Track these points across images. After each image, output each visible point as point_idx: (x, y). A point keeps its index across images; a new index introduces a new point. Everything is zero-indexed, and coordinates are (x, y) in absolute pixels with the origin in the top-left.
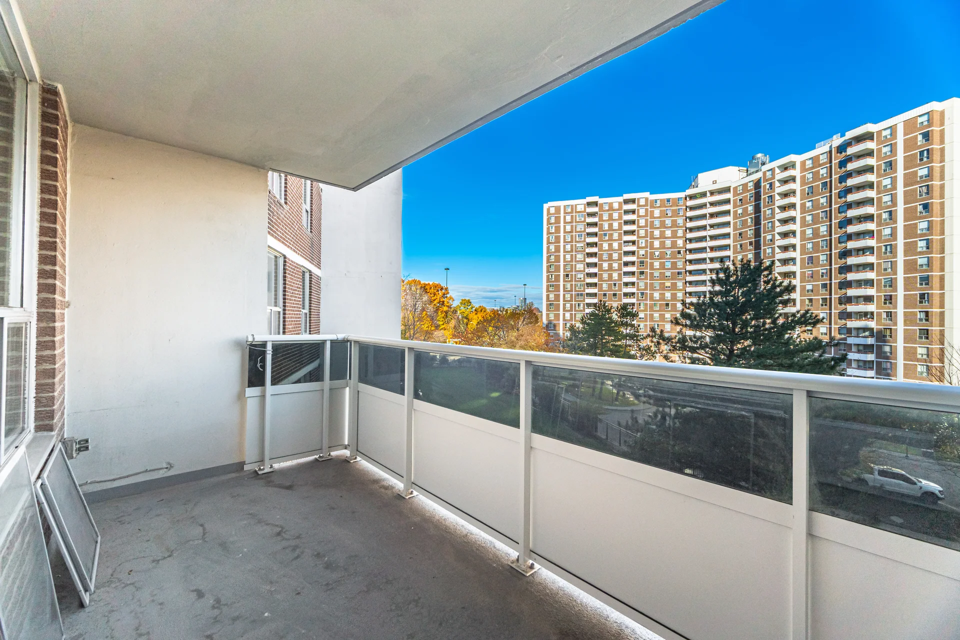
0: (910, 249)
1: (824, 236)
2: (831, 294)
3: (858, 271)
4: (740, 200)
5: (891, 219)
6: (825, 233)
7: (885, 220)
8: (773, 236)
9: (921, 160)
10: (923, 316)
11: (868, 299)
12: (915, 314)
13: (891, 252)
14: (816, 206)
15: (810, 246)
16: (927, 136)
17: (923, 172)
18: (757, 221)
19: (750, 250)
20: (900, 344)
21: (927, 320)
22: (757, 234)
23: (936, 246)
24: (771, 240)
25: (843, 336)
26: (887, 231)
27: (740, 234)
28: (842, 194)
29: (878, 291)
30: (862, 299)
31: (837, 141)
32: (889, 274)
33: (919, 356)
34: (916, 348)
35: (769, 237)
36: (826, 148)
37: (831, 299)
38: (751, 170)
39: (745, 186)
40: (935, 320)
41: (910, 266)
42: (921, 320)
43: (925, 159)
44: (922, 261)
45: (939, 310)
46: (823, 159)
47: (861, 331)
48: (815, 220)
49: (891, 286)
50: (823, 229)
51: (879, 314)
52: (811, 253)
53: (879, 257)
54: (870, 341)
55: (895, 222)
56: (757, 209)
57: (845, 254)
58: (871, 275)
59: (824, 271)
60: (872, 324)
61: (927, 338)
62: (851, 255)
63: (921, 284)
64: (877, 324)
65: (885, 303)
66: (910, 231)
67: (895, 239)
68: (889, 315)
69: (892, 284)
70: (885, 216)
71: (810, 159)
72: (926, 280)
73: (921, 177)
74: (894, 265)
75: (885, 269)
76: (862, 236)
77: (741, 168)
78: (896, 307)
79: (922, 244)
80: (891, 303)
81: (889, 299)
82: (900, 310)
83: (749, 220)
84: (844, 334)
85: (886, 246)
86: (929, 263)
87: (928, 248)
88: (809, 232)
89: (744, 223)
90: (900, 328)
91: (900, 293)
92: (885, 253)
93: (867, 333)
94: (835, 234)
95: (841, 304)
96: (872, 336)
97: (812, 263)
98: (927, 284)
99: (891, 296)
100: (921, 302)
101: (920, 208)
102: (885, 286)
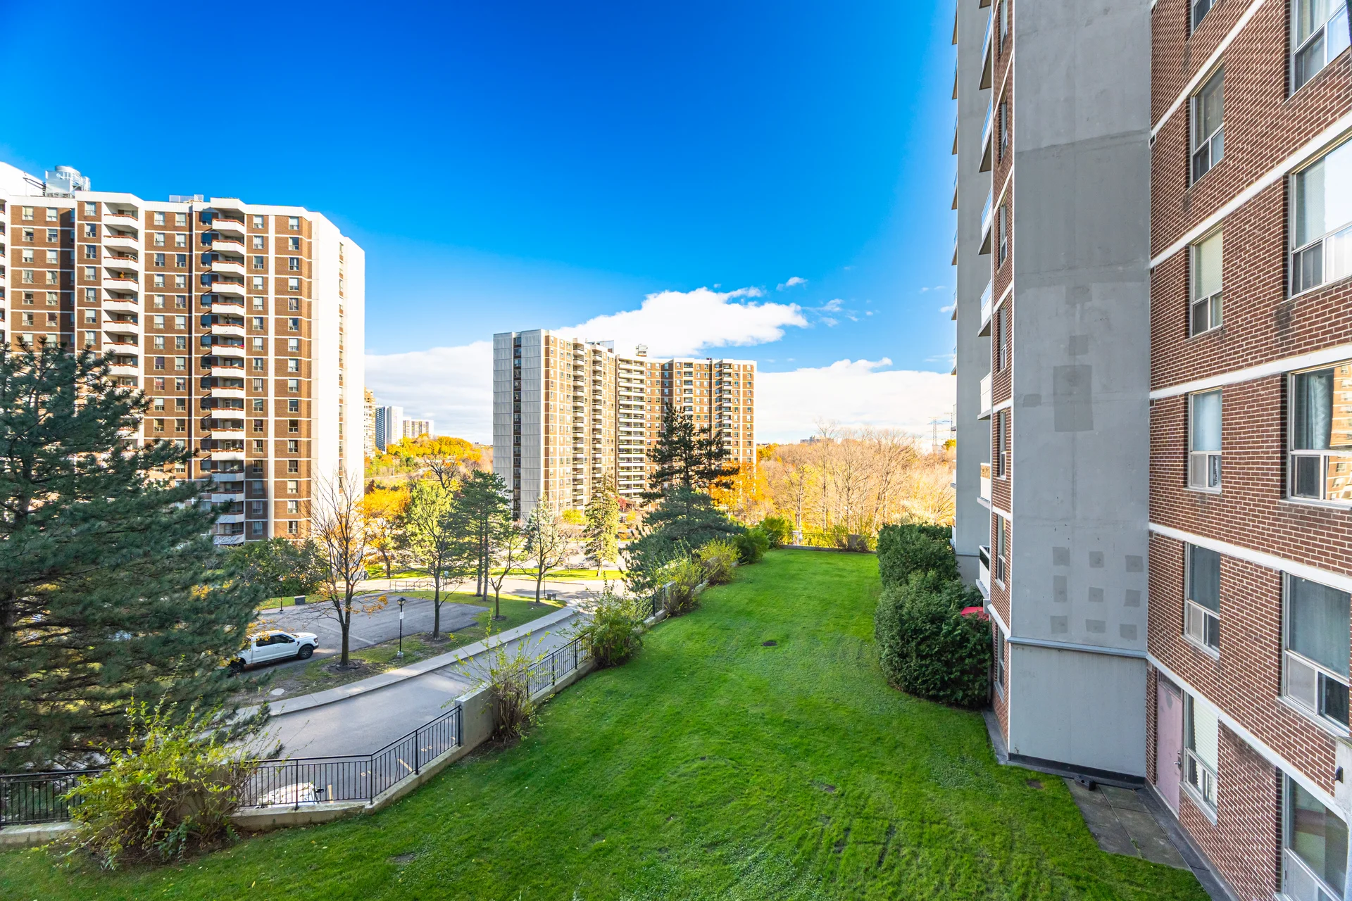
0: (281, 367)
1: (180, 331)
2: (190, 415)
3: (224, 387)
4: (28, 234)
5: (262, 328)
6: (182, 327)
7: (256, 327)
8: (98, 313)
9: (292, 268)
10: (292, 445)
11: (237, 424)
12: (284, 443)
13: (262, 368)
14: (169, 285)
15: (160, 341)
16: (296, 242)
17: (293, 283)
18: (66, 282)
19: (51, 328)
20: (271, 480)
21: (296, 450)
22: (66, 302)
23: (304, 369)
24: (94, 320)
25: (207, 472)
26: (258, 342)
27: (28, 296)
28: (206, 280)
29: (248, 414)
30: (230, 423)
31: (199, 205)
32: (259, 395)
33: (289, 492)
34: (286, 482)
35: (90, 314)
36: (184, 208)
37: (190, 421)
38: (51, 188)
39: (39, 213)
40: (303, 450)
41: (281, 388)
42: (291, 450)
43: (295, 269)
44: (292, 383)
45: (306, 439)
46: (180, 221)
47: (228, 465)
48: (168, 305)
49: (261, 409)
50: (180, 321)
51: (249, 443)
52: (161, 352)
53: (249, 373)
54: (240, 477)
55: (266, 333)
56: (66, 260)
57: (210, 361)
58: (239, 394)
59: (181, 381)
60: (241, 456)
61: (296, 470)
62: (216, 365)
63: (291, 410)
64: (247, 456)
65: (256, 430)
66: (281, 347)
67: (266, 353)
68: (261, 444)
69: (262, 406)
70: (256, 322)
71: (161, 213)
72: (295, 405)
73: (292, 287)
74: (265, 383)
75: (256, 388)
76: (230, 341)
77: (29, 176)
78: (266, 435)
79: (292, 364)
80: (261, 430)
81: (260, 425)
82: (271, 439)
83: (49, 276)
84: (208, 470)
85: (257, 359)
86: (298, 388)
87: (297, 369)
88: (158, 320)
89: (38, 279)
90: (271, 460)
91: (271, 419)
92: (256, 368)
93: (236, 467)
94: (196, 332)
95: (203, 428)
96: (241, 470)
97: (163, 367)
98: (296, 410)
99: (262, 421)
100: (291, 430)
101: (290, 323)
102: (256, 409)
